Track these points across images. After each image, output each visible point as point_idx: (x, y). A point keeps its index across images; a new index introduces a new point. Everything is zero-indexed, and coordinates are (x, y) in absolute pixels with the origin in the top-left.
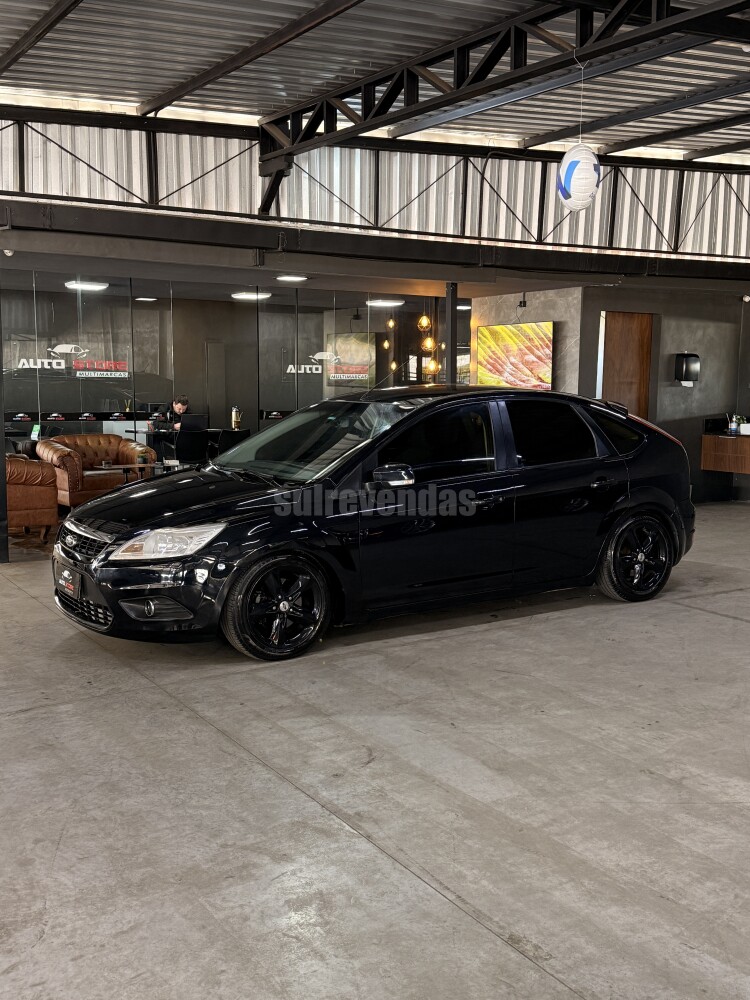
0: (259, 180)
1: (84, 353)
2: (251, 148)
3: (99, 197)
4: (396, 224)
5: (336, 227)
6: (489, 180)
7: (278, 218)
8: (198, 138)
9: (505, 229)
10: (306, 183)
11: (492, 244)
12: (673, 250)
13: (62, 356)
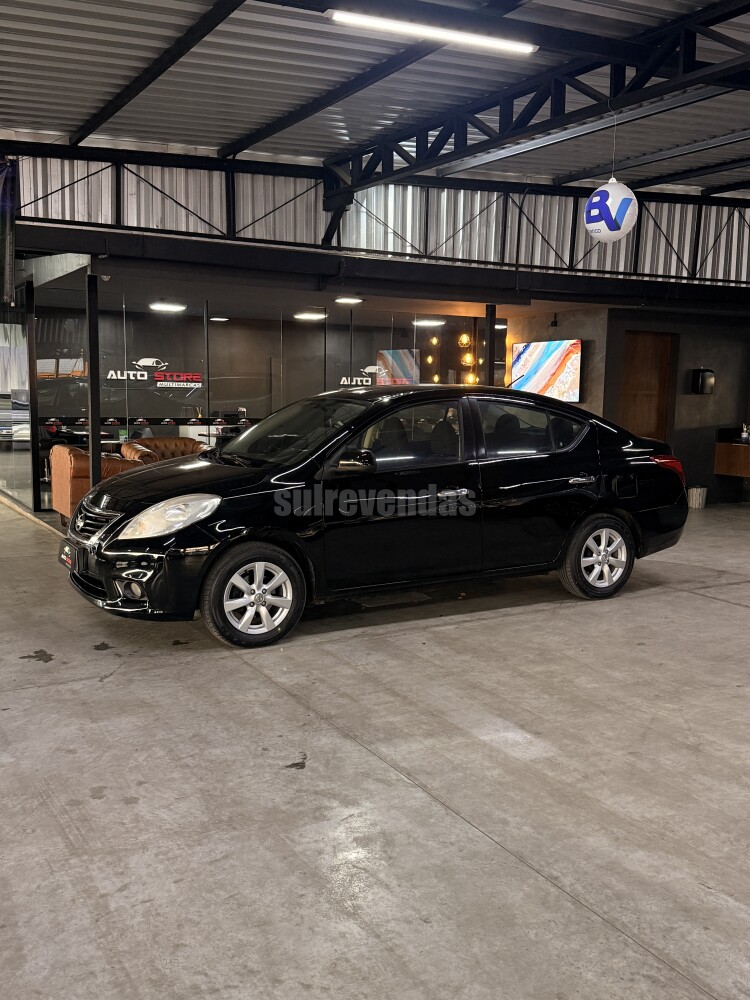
0: (323, 214)
1: (164, 365)
2: (316, 186)
3: (184, 229)
4: (443, 253)
5: (390, 256)
6: (526, 212)
7: (339, 248)
8: (271, 177)
9: (541, 256)
10: (363, 216)
11: (529, 270)
12: (693, 276)
13: (145, 368)
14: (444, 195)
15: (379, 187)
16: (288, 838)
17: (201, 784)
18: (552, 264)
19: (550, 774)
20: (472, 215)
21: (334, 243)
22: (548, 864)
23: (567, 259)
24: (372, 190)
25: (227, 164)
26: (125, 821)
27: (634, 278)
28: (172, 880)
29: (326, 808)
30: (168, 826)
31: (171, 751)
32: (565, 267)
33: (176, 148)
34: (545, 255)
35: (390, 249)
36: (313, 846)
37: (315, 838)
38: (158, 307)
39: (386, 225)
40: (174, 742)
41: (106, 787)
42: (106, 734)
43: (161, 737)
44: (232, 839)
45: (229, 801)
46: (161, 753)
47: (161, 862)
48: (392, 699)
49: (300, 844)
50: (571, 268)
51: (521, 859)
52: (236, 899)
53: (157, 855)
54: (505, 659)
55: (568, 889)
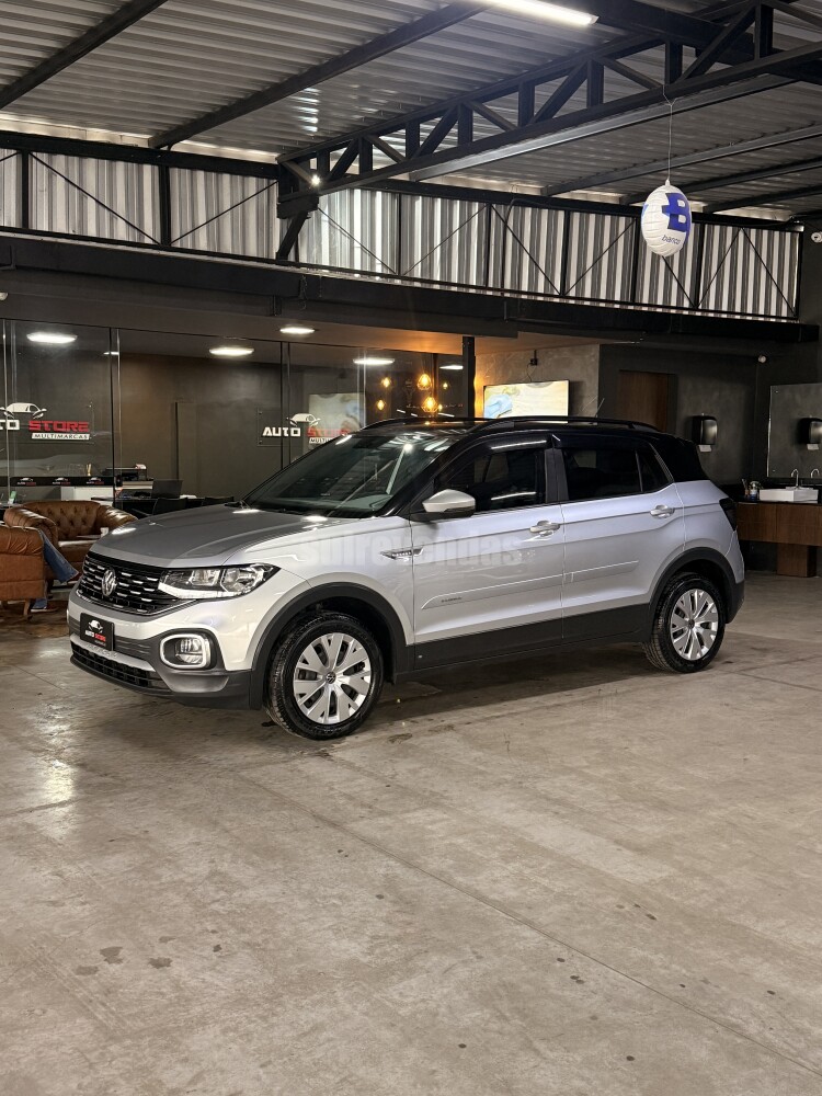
0: (278, 221)
1: (41, 412)
2: (268, 187)
3: (107, 236)
4: (418, 273)
5: (357, 275)
6: (511, 228)
7: (298, 264)
8: (213, 175)
9: (529, 281)
10: (325, 226)
11: (515, 296)
12: (694, 307)
13: (17, 415)
14: (419, 203)
15: (344, 191)
16: (386, 998)
18: (541, 290)
20: (451, 228)
21: (291, 258)
22: (720, 1009)
23: (558, 285)
24: (337, 195)
25: (161, 157)
26: (164, 990)
27: (631, 307)
28: (257, 1064)
32: (556, 293)
33: (97, 135)
34: (533, 281)
35: (357, 267)
36: (422, 1006)
37: (421, 997)
38: (40, 338)
39: (351, 238)
40: (188, 884)
41: (121, 948)
43: (169, 879)
44: (314, 1004)
45: (290, 955)
47: (233, 1041)
48: (445, 816)
49: (402, 1005)
50: (563, 294)
51: (685, 1005)
52: (351, 1083)
53: (224, 1032)
55: (758, 1039)
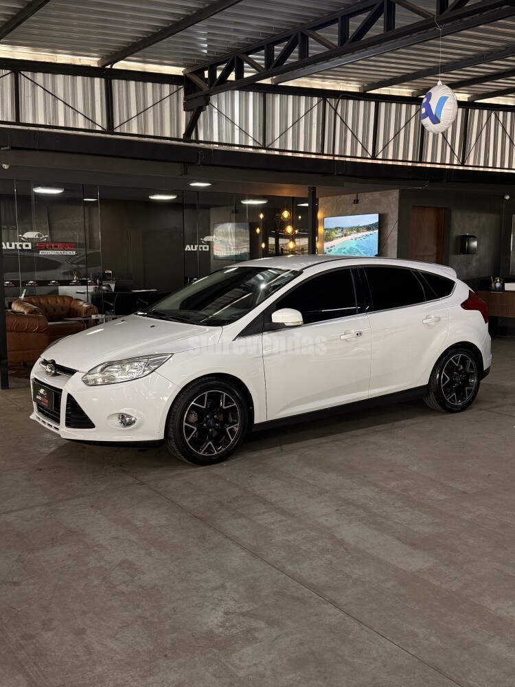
0: (183, 114)
1: (44, 237)
2: (177, 90)
3: (72, 126)
4: (277, 146)
5: (237, 148)
6: (340, 114)
7: (198, 141)
8: (141, 83)
9: (351, 148)
10: (215, 116)
11: (342, 159)
12: (462, 164)
13: (28, 240)
14: (278, 98)
15: (227, 92)
16: (229, 663)
17: (139, 611)
18: (359, 155)
19: (435, 583)
20: (299, 115)
21: (193, 137)
23: (370, 150)
24: (223, 95)
25: (107, 74)
27: (419, 165)
29: (256, 630)
30: (119, 657)
31: (105, 578)
32: (369, 157)
35: (237, 142)
36: (254, 669)
37: (254, 662)
38: (40, 190)
39: (233, 123)
42: (44, 564)
45: (167, 627)
46: (97, 582)
49: (240, 668)
51: (438, 670)
54: (365, 476)
